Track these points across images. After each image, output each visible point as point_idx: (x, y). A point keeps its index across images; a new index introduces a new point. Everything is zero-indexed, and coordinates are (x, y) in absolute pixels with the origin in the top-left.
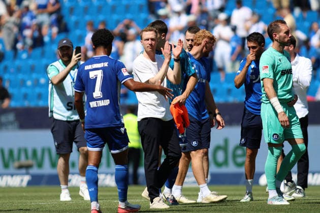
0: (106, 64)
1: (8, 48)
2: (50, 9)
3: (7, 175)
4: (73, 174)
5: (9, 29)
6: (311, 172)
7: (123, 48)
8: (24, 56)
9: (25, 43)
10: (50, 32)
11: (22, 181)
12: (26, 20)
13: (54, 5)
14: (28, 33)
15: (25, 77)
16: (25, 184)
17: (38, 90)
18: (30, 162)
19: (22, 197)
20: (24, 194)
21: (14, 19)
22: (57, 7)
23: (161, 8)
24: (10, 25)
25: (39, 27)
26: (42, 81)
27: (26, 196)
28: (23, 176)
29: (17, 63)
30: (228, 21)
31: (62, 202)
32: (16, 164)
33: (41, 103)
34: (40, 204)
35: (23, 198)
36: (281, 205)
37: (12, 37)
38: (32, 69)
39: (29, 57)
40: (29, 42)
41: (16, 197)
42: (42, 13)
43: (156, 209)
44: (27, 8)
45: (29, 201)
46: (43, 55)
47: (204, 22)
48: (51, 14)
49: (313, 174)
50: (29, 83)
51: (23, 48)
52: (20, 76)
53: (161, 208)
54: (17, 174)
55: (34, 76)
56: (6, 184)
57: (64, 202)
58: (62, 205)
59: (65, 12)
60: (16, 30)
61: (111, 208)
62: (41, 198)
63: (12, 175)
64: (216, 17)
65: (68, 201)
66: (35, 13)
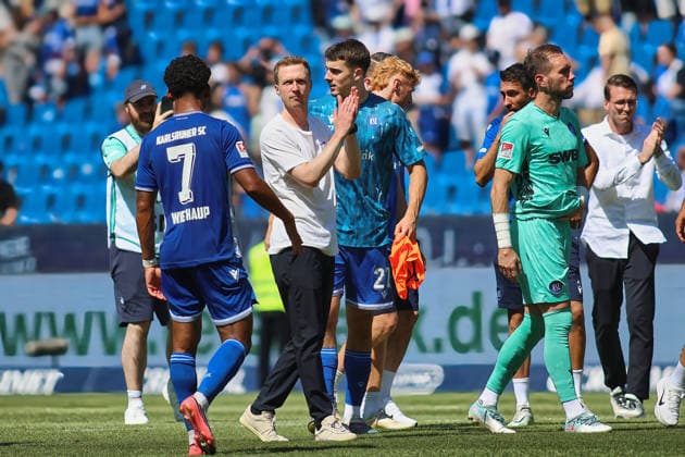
0: (202, 131)
1: (14, 98)
2: (104, 15)
3: (12, 368)
4: (152, 367)
5: (18, 58)
6: (656, 365)
7: (259, 99)
8: (48, 116)
9: (49, 89)
10: (103, 65)
11: (44, 381)
12: (53, 39)
13: (111, 7)
14: (55, 66)
15: (51, 160)
16: (49, 388)
17: (76, 189)
18: (60, 342)
19: (43, 416)
20: (49, 410)
21: (27, 36)
22: (118, 10)
23: (338, 13)
24: (20, 51)
25: (81, 54)
26: (87, 169)
27: (52, 415)
28: (46, 371)
29: (34, 130)
30: (480, 42)
31: (128, 426)
32: (32, 346)
33: (84, 217)
34: (83, 431)
35: (47, 418)
36: (594, 434)
37: (22, 77)
38: (66, 143)
39: (59, 117)
40: (59, 86)
41: (32, 416)
42: (86, 25)
43: (328, 442)
44: (55, 15)
45: (58, 425)
46: (88, 113)
47: (431, 43)
48: (104, 26)
49: (663, 367)
50: (58, 174)
51: (46, 99)
52: (40, 159)
53: (340, 439)
54: (32, 368)
55: (70, 158)
56: (10, 390)
57: (133, 426)
58: (128, 433)
59: (136, 22)
60: (30, 60)
61: (232, 441)
62: (84, 418)
63: (22, 370)
64: (456, 34)
65: (141, 426)
66: (71, 23)
